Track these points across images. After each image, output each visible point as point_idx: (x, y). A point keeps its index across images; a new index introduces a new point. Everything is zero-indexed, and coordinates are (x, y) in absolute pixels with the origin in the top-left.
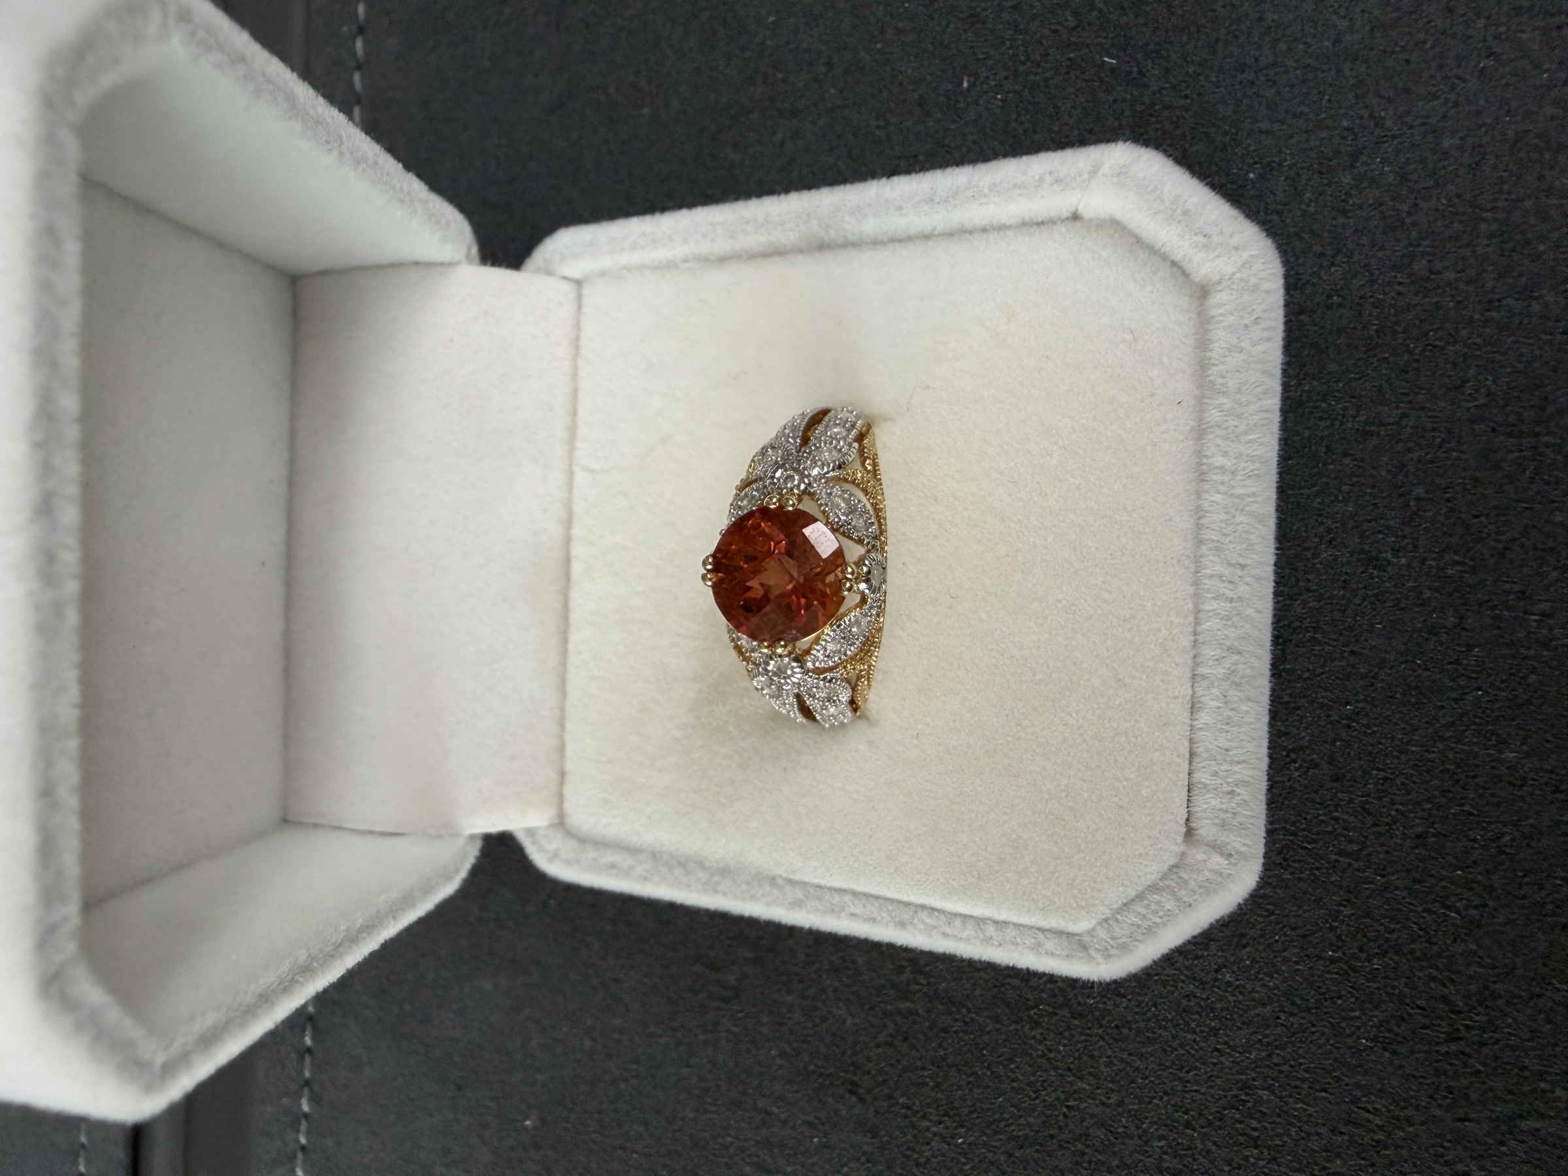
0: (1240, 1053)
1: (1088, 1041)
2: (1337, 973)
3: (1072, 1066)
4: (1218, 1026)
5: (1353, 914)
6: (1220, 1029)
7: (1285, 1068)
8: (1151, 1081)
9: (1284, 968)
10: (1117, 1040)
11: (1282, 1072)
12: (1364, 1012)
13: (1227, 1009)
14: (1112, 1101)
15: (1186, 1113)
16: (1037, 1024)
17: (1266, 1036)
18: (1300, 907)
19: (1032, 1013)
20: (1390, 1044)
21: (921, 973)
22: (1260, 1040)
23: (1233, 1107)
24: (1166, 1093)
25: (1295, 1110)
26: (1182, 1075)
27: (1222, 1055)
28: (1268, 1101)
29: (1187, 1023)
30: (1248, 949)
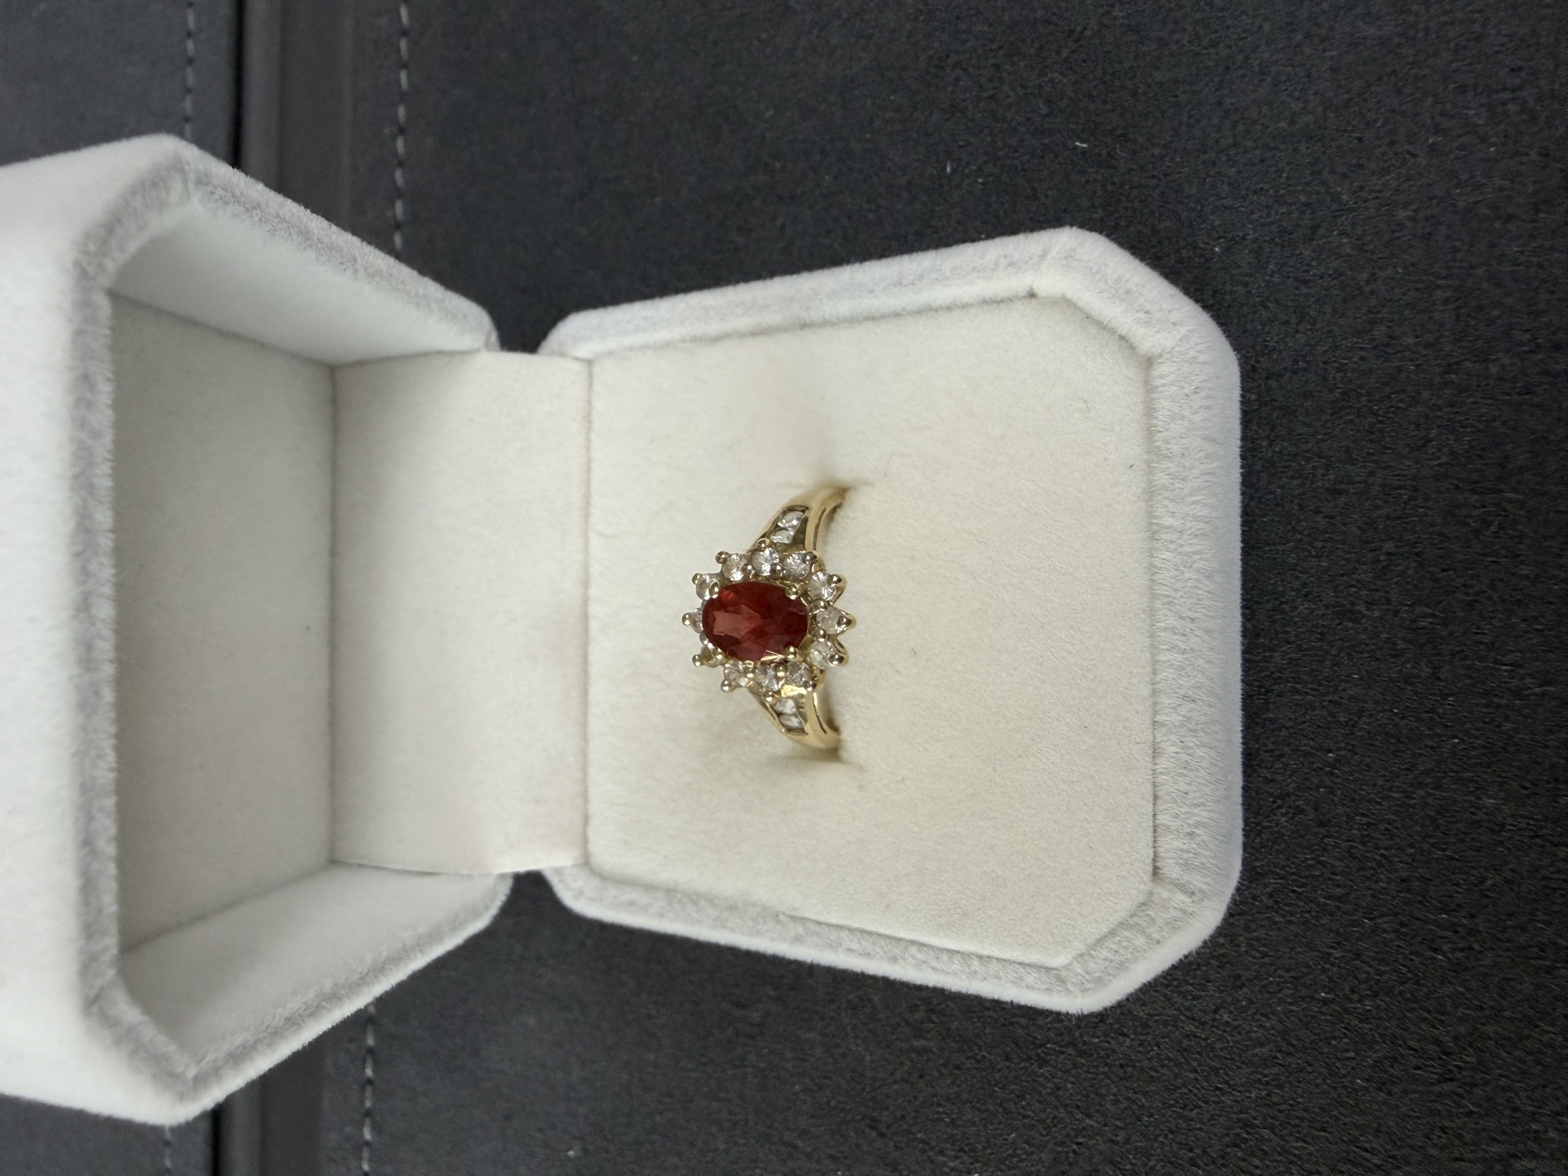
0: (1240, 1092)
1: (1094, 1079)
2: (1331, 1015)
3: (1079, 1103)
4: (1218, 1066)
5: (1343, 957)
6: (1221, 1069)
7: (1283, 1107)
8: (1156, 1119)
9: (1279, 1009)
10: (1122, 1079)
11: (1280, 1111)
12: (1357, 1054)
13: (1226, 1048)
14: (1119, 1139)
15: (1191, 1150)
16: (1043, 1062)
17: (1265, 1076)
18: (1292, 949)
19: (1039, 1051)
20: (1384, 1083)
21: (932, 1011)
22: (1260, 1081)
23: (1235, 1145)
24: (1171, 1131)
25: (1296, 1148)
26: (1186, 1113)
27: (1223, 1094)
28: (1270, 1140)
29: (1188, 1062)
30: (1245, 990)
